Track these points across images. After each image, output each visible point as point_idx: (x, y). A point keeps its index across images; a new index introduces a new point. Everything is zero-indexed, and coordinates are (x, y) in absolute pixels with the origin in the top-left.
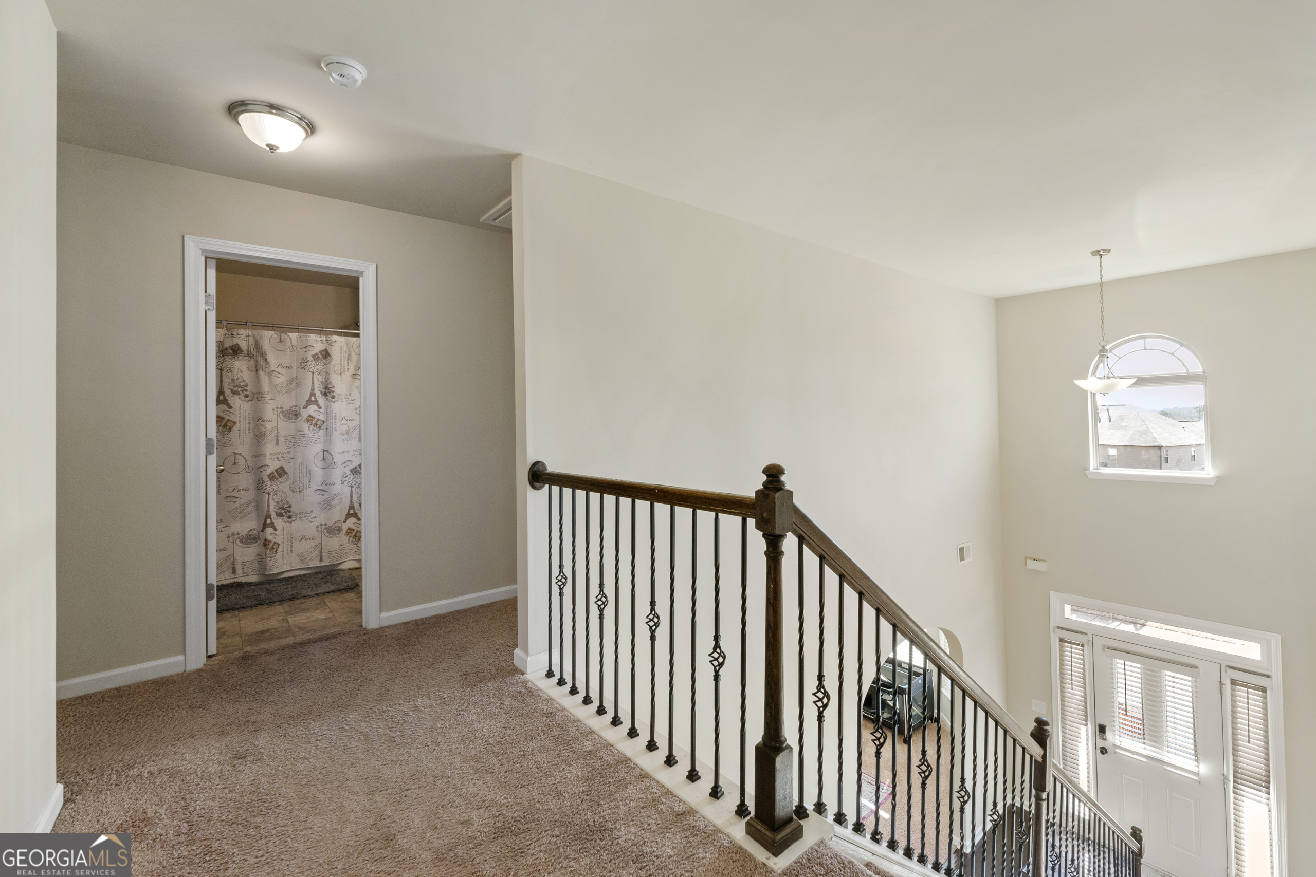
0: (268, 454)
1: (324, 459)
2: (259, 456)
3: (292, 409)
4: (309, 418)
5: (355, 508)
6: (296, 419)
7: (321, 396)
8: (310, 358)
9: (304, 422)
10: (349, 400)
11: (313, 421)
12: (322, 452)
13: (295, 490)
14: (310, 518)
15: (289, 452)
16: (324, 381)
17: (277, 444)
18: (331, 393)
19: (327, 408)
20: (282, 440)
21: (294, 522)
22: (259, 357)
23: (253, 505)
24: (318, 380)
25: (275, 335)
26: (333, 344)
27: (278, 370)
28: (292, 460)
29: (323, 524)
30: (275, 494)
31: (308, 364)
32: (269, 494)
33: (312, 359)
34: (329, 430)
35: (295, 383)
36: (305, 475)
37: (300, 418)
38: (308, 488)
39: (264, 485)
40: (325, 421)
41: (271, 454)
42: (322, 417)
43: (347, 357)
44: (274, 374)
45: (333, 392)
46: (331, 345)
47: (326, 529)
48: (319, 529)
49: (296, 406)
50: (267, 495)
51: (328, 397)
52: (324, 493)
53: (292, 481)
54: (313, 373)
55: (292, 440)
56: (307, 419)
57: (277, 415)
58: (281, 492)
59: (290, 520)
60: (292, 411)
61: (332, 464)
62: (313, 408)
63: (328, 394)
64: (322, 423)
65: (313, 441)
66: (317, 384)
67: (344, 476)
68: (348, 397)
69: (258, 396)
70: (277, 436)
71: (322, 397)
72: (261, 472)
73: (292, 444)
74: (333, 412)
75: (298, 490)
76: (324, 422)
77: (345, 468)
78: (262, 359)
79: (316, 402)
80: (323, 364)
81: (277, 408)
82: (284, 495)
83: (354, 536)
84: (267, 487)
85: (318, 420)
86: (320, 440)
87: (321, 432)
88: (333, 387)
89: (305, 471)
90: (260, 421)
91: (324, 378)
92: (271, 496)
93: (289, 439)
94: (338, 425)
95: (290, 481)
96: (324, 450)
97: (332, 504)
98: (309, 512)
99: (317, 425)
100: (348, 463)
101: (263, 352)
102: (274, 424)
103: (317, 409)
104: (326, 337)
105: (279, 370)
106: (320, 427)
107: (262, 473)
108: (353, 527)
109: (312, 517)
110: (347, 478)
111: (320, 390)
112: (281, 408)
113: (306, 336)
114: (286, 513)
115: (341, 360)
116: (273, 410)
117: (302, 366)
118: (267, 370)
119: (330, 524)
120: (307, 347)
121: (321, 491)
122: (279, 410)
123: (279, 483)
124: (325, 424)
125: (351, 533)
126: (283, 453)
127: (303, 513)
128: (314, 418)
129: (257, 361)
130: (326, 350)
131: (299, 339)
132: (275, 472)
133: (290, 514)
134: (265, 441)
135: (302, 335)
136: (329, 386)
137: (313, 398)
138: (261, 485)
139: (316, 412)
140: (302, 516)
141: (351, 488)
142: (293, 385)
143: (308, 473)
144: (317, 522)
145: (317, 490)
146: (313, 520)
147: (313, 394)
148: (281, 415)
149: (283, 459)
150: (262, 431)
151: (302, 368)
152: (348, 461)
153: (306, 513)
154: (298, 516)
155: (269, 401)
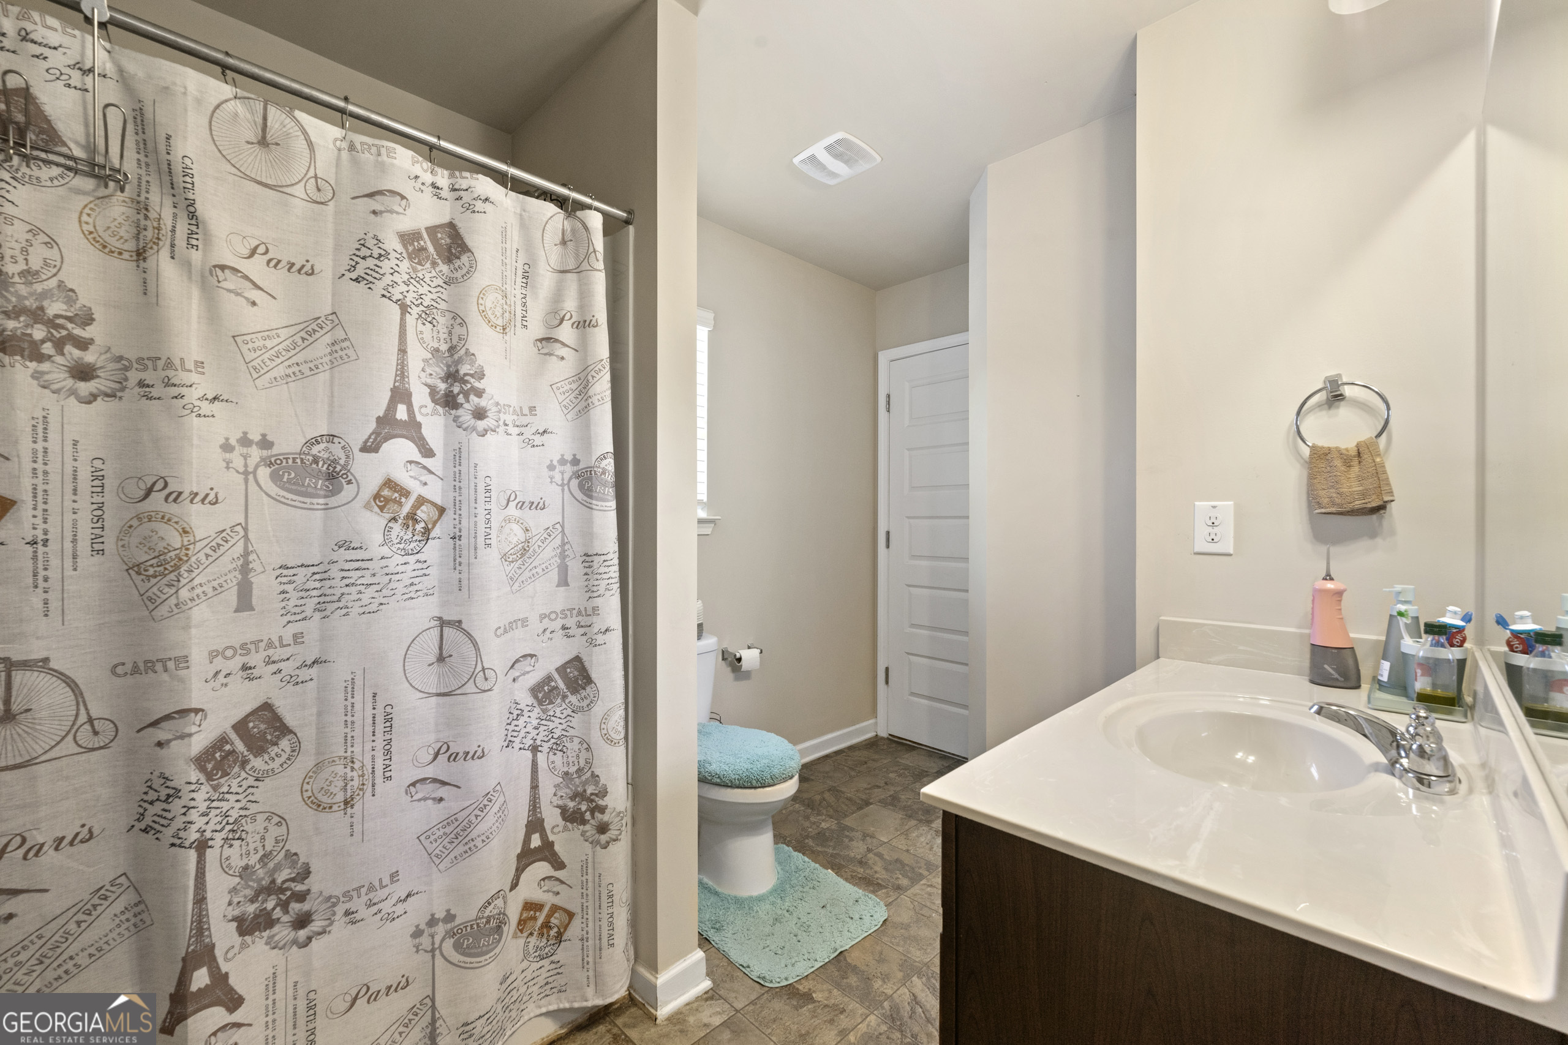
0: (197, 655)
1: (441, 659)
2: (150, 666)
3: (315, 450)
4: (386, 492)
5: (548, 826)
6: (335, 491)
7: (431, 405)
8: (392, 244)
9: (367, 506)
10: (528, 432)
11: (400, 504)
12: (435, 632)
13: (325, 799)
14: (386, 907)
15: (298, 638)
16: (444, 347)
17: (245, 603)
18: (472, 397)
19: (457, 456)
20: (264, 584)
21: (325, 938)
22: (155, 189)
23: (118, 906)
24: (421, 341)
25: (238, 106)
26: (479, 206)
27: (245, 266)
28: (314, 672)
29: (441, 915)
30: (235, 834)
31: (386, 265)
32: (202, 846)
33: (399, 248)
34: (464, 541)
35: (328, 339)
36: (369, 729)
37: (348, 491)
38: (379, 780)
39: (176, 806)
40: (449, 505)
41: (213, 655)
42: (435, 492)
43: (520, 272)
44: (231, 282)
45: (479, 393)
46: (469, 208)
47: (451, 934)
48: (425, 941)
49: (332, 437)
50: (192, 855)
51: (460, 412)
52: (442, 792)
53: (311, 763)
54: (404, 309)
55: (311, 584)
56: (377, 496)
57: (246, 473)
58: (260, 818)
59: (302, 934)
60: (316, 461)
61: (473, 676)
62: (400, 450)
63: (461, 399)
64: (435, 513)
65: (400, 585)
66: (417, 356)
67: (516, 714)
68: (524, 420)
69: (149, 377)
70: (245, 569)
71: (435, 413)
72: (160, 744)
73: (311, 603)
74: (481, 474)
75: (340, 797)
76: (442, 511)
77: (516, 685)
78: (168, 202)
79: (412, 430)
80: (440, 282)
81: (245, 441)
82: (275, 832)
83: (542, 927)
84: (193, 815)
85: (421, 501)
86: (427, 583)
87: (432, 551)
88: (480, 376)
89: (369, 712)
90: (157, 497)
91: (442, 336)
92: (211, 855)
93: (300, 579)
94: (494, 524)
95: (305, 762)
96: (443, 623)
97: (473, 835)
98: (386, 880)
99: (416, 521)
100: (525, 665)
101: (177, 168)
102: (227, 514)
103: (416, 455)
104: (452, 176)
105: (255, 268)
106: (427, 531)
107: (163, 752)
108: (539, 896)
109: (394, 901)
110: (521, 722)
111: (430, 381)
112: (265, 443)
113: (378, 148)
114: (284, 906)
115: (504, 277)
116: (227, 447)
117: (360, 271)
118: (196, 256)
119: (466, 914)
120: (380, 193)
121: (430, 786)
122: (256, 454)
123: (251, 781)
124: (448, 518)
125: (535, 919)
126: (270, 645)
127: (358, 889)
128: (406, 493)
129: (142, 208)
130: (451, 225)
131: (345, 155)
132: (233, 736)
133: (306, 907)
134: (184, 594)
135: (359, 139)
136: (464, 369)
137: (401, 413)
138: (158, 807)
139: (415, 470)
140: (358, 904)
141: (535, 756)
142: (321, 347)
143: (380, 719)
144: (416, 912)
145: (413, 784)
146: (400, 909)
147: (400, 394)
148: (264, 473)
149: (273, 668)
150: (168, 549)
151: (357, 280)
152: (525, 656)
153: (371, 888)
154: (340, 910)
155: (206, 408)
